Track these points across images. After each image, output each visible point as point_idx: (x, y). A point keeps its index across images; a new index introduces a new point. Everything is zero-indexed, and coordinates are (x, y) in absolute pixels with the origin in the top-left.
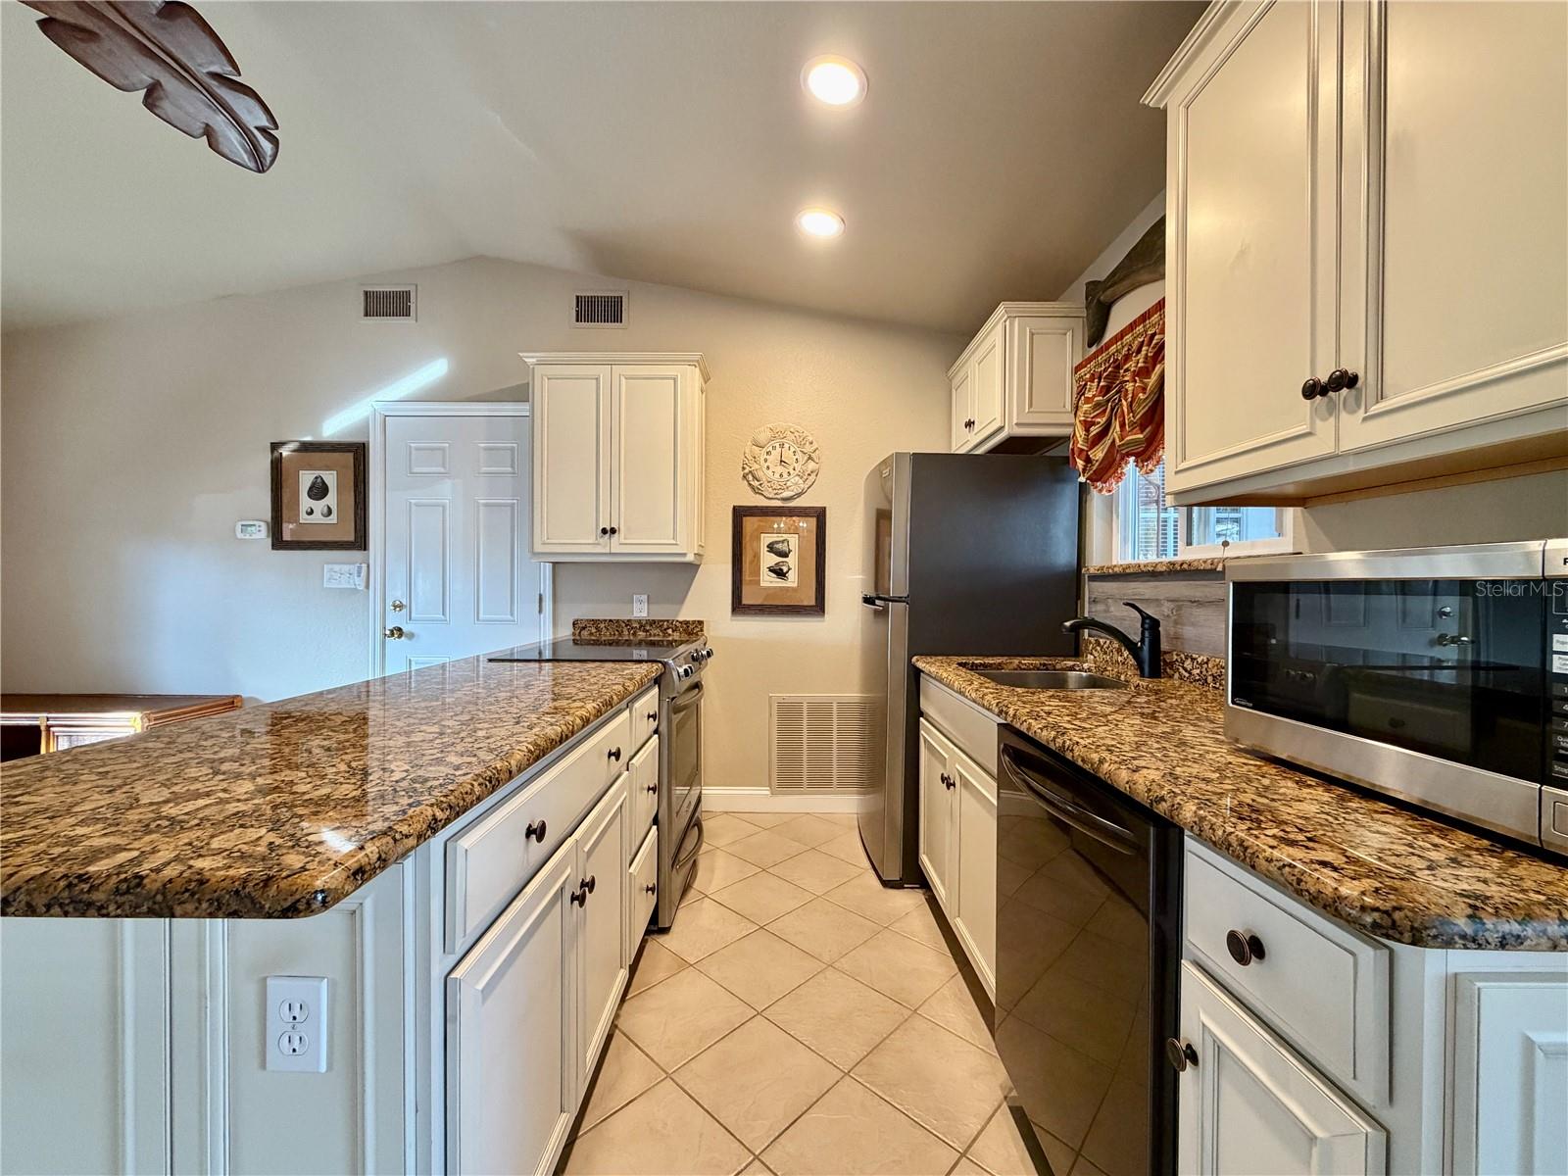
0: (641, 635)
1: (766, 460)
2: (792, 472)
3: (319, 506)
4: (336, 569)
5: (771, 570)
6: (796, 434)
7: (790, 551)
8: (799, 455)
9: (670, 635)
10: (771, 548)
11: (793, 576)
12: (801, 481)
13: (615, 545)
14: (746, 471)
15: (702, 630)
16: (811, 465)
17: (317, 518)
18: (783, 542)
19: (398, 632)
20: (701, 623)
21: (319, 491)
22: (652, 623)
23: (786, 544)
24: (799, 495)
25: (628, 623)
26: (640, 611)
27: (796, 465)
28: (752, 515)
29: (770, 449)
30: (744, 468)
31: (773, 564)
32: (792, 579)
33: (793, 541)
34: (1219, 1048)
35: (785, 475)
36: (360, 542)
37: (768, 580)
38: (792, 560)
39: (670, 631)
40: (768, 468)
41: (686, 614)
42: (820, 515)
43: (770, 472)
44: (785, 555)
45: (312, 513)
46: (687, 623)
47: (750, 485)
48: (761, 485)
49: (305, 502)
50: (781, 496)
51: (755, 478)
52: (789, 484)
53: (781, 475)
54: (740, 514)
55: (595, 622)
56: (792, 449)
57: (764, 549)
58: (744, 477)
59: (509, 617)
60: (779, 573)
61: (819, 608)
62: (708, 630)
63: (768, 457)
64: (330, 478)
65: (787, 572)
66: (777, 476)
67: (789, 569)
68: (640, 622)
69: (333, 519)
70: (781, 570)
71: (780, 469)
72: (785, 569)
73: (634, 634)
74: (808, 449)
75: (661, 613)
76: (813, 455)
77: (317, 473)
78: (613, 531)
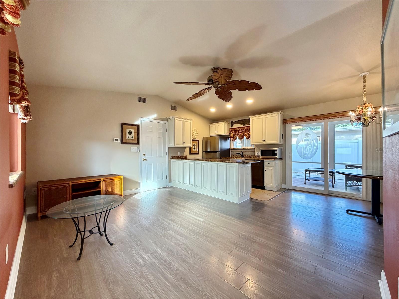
3: (130, 136)
4: (133, 148)
6: (196, 130)
9: (183, 158)
11: (196, 149)
13: (184, 145)
16: (198, 134)
17: (130, 138)
19: (144, 159)
20: (187, 156)
21: (130, 133)
22: (181, 156)
25: (178, 156)
26: (179, 154)
27: (196, 134)
29: (194, 132)
31: (194, 147)
33: (196, 144)
34: (267, 169)
36: (138, 143)
38: (196, 147)
42: (198, 141)
45: (129, 137)
46: (185, 156)
48: (193, 136)
49: (128, 135)
50: (194, 138)
52: (196, 137)
55: (175, 156)
56: (196, 132)
57: (193, 145)
60: (194, 149)
61: (198, 154)
64: (132, 131)
69: (133, 139)
71: (194, 134)
74: (198, 132)
77: (130, 130)
78: (185, 143)
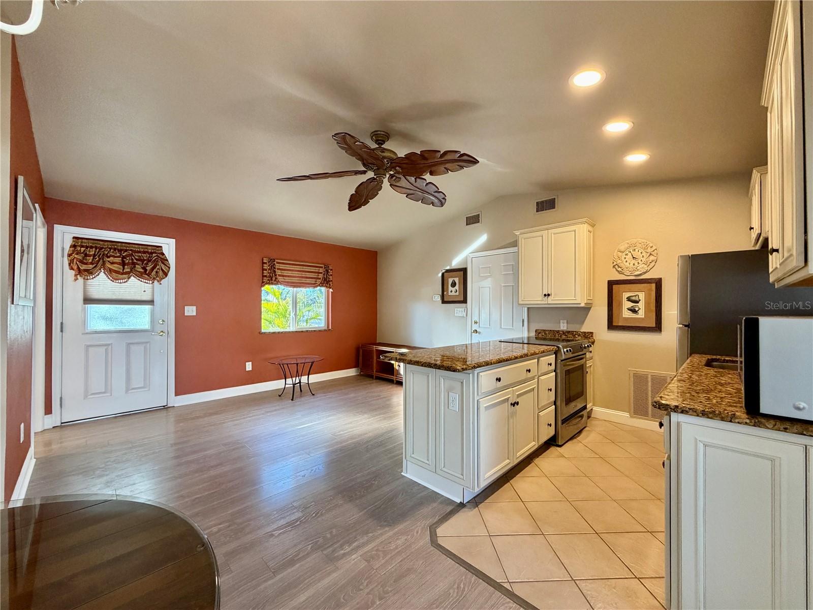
0: (564, 337)
1: (625, 258)
2: (640, 262)
3: (454, 289)
4: (458, 309)
5: (629, 309)
6: (642, 244)
7: (640, 300)
8: (644, 254)
9: (576, 338)
10: (629, 299)
11: (641, 312)
12: (646, 266)
13: (550, 300)
14: (614, 264)
15: (592, 336)
16: (652, 258)
17: (453, 293)
18: (635, 296)
19: (476, 331)
20: (592, 333)
21: (454, 285)
22: (569, 332)
23: (637, 297)
24: (645, 273)
25: (558, 332)
26: (563, 327)
27: (642, 259)
28: (617, 284)
29: (628, 252)
30: (613, 263)
31: (630, 307)
32: (641, 314)
33: (642, 296)
35: (636, 264)
36: (465, 301)
37: (627, 314)
38: (641, 305)
39: (577, 336)
40: (626, 261)
41: (585, 329)
42: (658, 283)
43: (628, 264)
44: (637, 302)
45: (453, 292)
46: (585, 333)
47: (617, 270)
48: (622, 270)
49: (450, 288)
50: (634, 274)
51: (619, 267)
52: (638, 268)
53: (634, 264)
54: (611, 284)
55: (544, 331)
56: (640, 251)
57: (624, 299)
58: (614, 267)
59: (512, 327)
60: (633, 311)
61: (658, 328)
62: (595, 336)
63: (626, 256)
64: (457, 280)
65: (638, 310)
66: (632, 265)
67: (639, 309)
68: (563, 331)
69: (457, 294)
70: (635, 309)
71: (634, 261)
72: (637, 309)
73: (561, 336)
74: (649, 250)
75: (573, 328)
76: (653, 253)
77: (453, 279)
78: (549, 295)
